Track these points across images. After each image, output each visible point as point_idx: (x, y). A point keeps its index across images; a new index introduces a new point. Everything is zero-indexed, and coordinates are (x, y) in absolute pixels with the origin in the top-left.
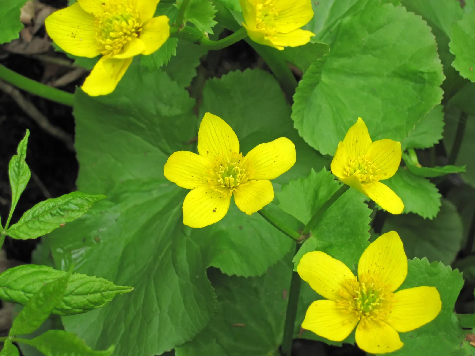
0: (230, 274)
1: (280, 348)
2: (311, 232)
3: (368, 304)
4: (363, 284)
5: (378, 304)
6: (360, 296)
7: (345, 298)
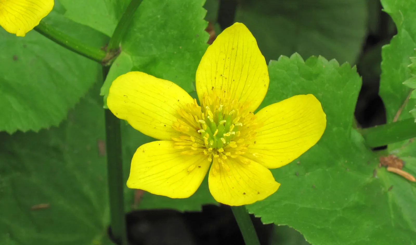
0: (11, 131)
1: (110, 231)
2: (120, 45)
3: (220, 136)
4: (207, 107)
5: (234, 133)
6: (205, 126)
7: (184, 133)
